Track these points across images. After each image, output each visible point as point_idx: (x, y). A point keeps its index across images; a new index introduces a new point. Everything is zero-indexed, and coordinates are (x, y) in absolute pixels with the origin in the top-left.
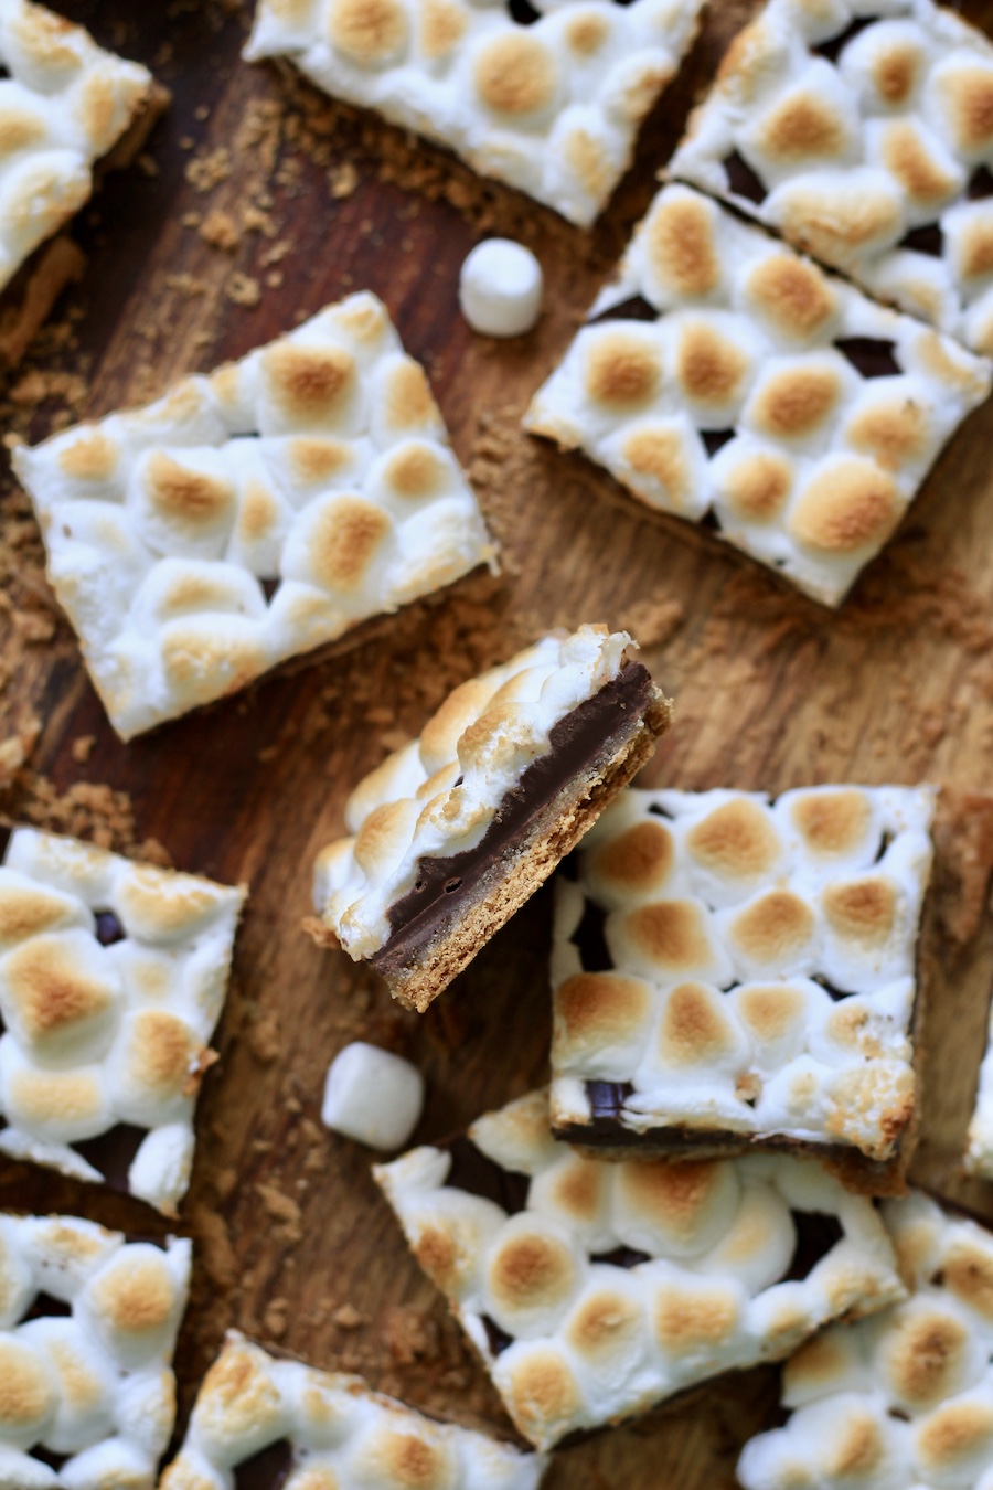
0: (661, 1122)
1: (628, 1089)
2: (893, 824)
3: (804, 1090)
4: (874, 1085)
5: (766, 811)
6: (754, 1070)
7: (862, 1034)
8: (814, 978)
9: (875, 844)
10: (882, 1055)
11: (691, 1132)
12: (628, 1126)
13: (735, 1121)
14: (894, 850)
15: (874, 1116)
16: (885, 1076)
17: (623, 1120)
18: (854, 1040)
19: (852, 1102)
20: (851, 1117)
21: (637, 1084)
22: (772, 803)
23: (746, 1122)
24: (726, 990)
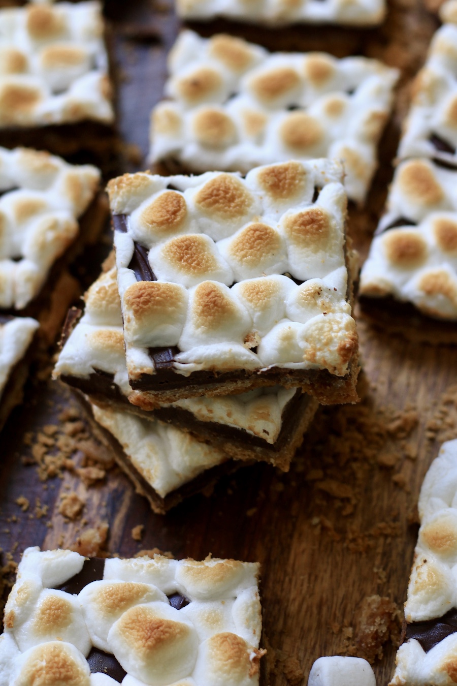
0: (199, 367)
1: (176, 350)
2: (321, 180)
3: (288, 338)
4: (331, 329)
5: (242, 180)
6: (254, 330)
7: (319, 302)
8: (284, 274)
9: (311, 192)
10: (333, 312)
11: (218, 373)
12: (178, 372)
13: (246, 362)
14: (322, 194)
15: (335, 348)
16: (338, 323)
17: (176, 368)
18: (316, 304)
19: (320, 340)
20: (320, 350)
21: (182, 345)
22: (244, 177)
23: (252, 362)
24: (230, 287)
